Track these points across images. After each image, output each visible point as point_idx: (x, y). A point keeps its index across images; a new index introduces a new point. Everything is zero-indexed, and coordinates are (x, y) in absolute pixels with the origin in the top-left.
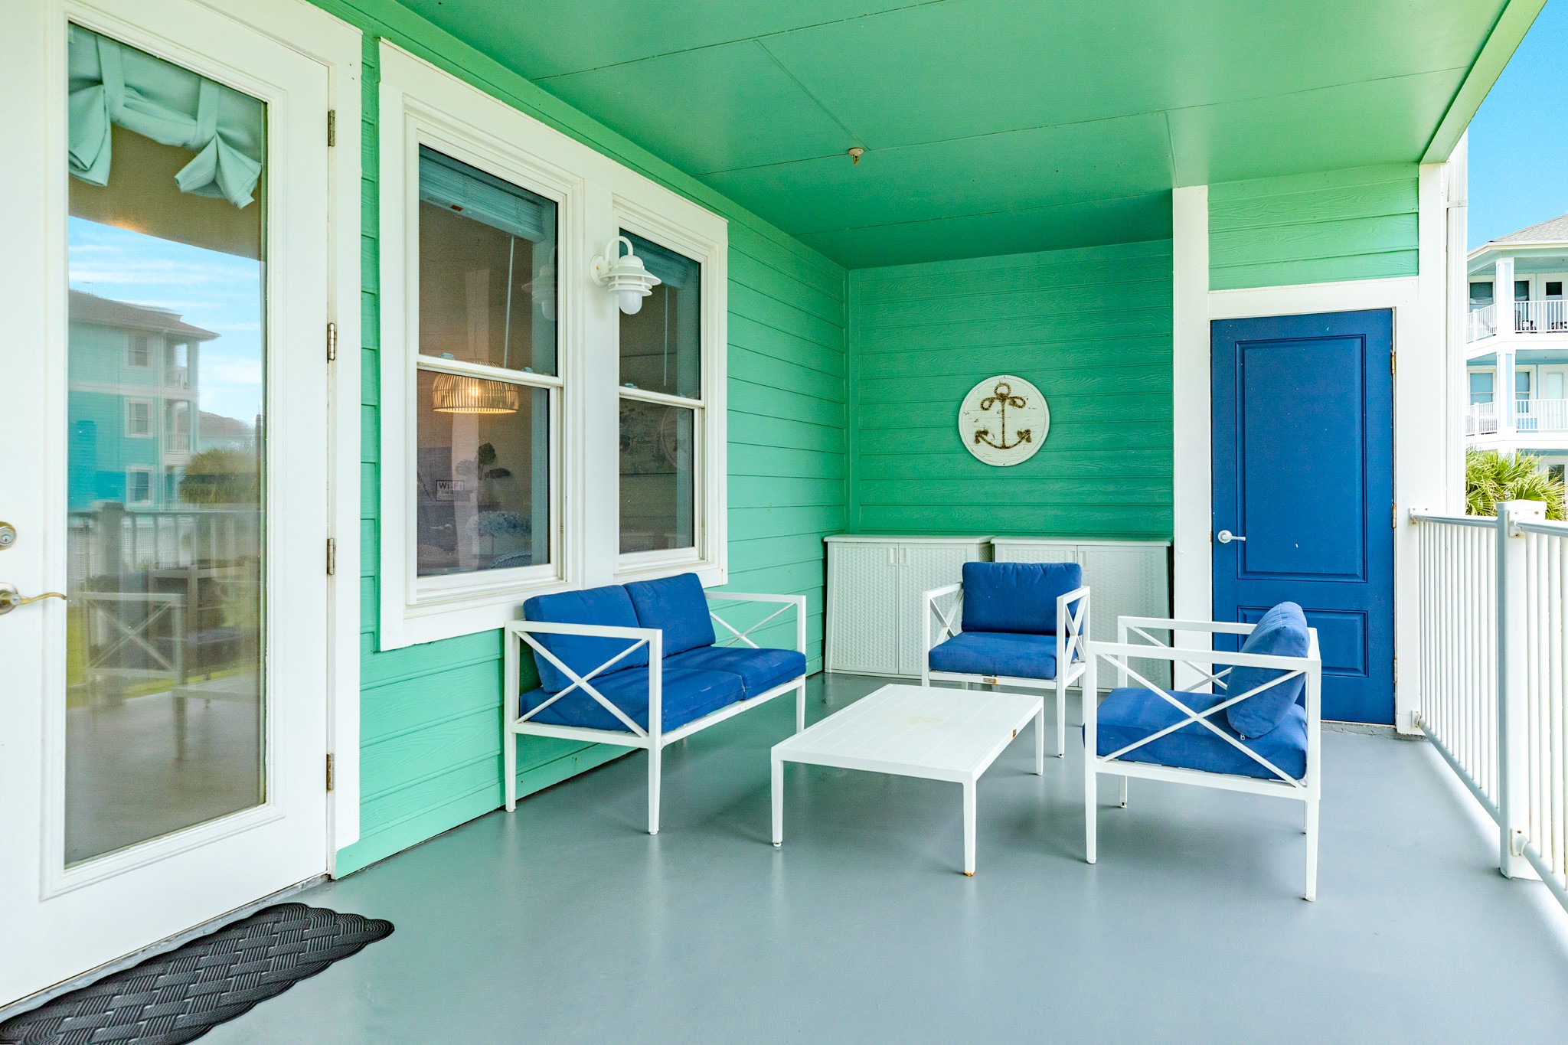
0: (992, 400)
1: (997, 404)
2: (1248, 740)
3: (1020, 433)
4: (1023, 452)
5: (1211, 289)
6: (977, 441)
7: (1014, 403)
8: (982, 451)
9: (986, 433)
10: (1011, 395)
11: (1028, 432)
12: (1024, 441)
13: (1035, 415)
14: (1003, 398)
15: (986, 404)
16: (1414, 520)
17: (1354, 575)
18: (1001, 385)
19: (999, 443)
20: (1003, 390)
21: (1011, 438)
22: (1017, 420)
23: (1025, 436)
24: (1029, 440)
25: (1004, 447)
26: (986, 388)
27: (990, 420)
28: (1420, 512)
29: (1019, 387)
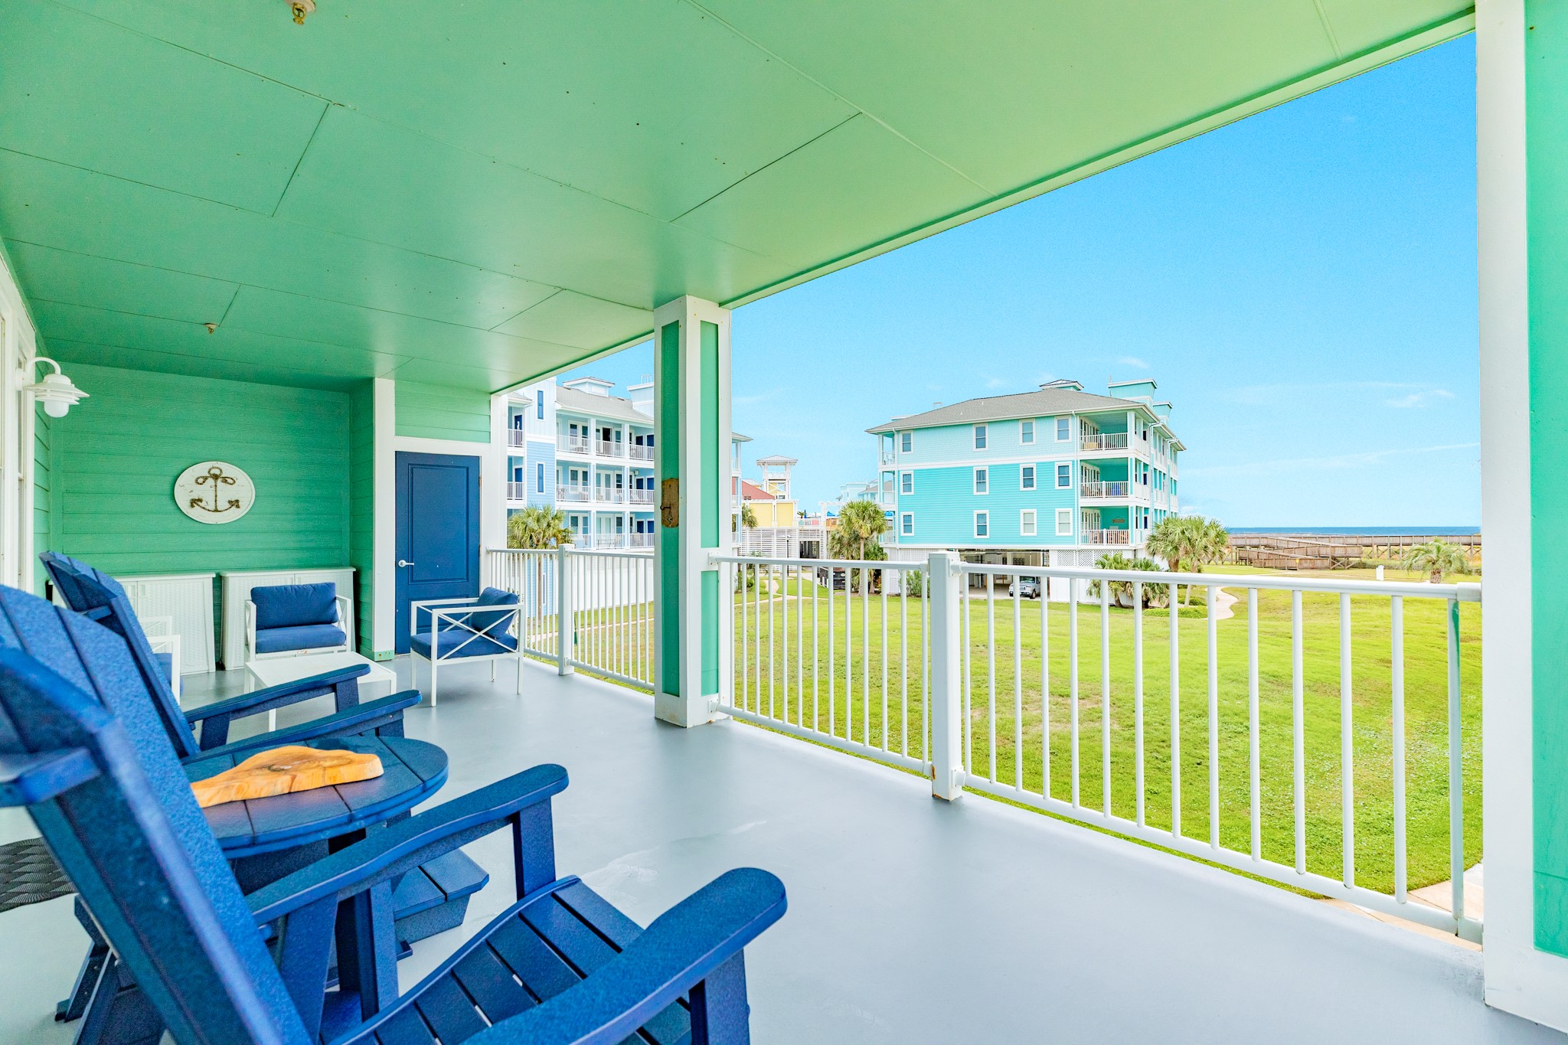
0: (206, 478)
1: (210, 481)
2: (498, 639)
3: (230, 502)
4: (234, 514)
5: (396, 435)
6: (192, 506)
7: (225, 480)
8: (196, 513)
9: (200, 500)
10: (222, 476)
11: (237, 501)
12: (234, 507)
13: (244, 489)
14: (216, 477)
15: (200, 481)
16: (489, 552)
17: (463, 579)
18: (213, 468)
19: (213, 508)
20: (217, 472)
21: (223, 504)
22: (226, 493)
23: (235, 503)
24: (238, 507)
25: (216, 510)
26: (202, 469)
27: (206, 492)
28: (491, 548)
29: (229, 470)
